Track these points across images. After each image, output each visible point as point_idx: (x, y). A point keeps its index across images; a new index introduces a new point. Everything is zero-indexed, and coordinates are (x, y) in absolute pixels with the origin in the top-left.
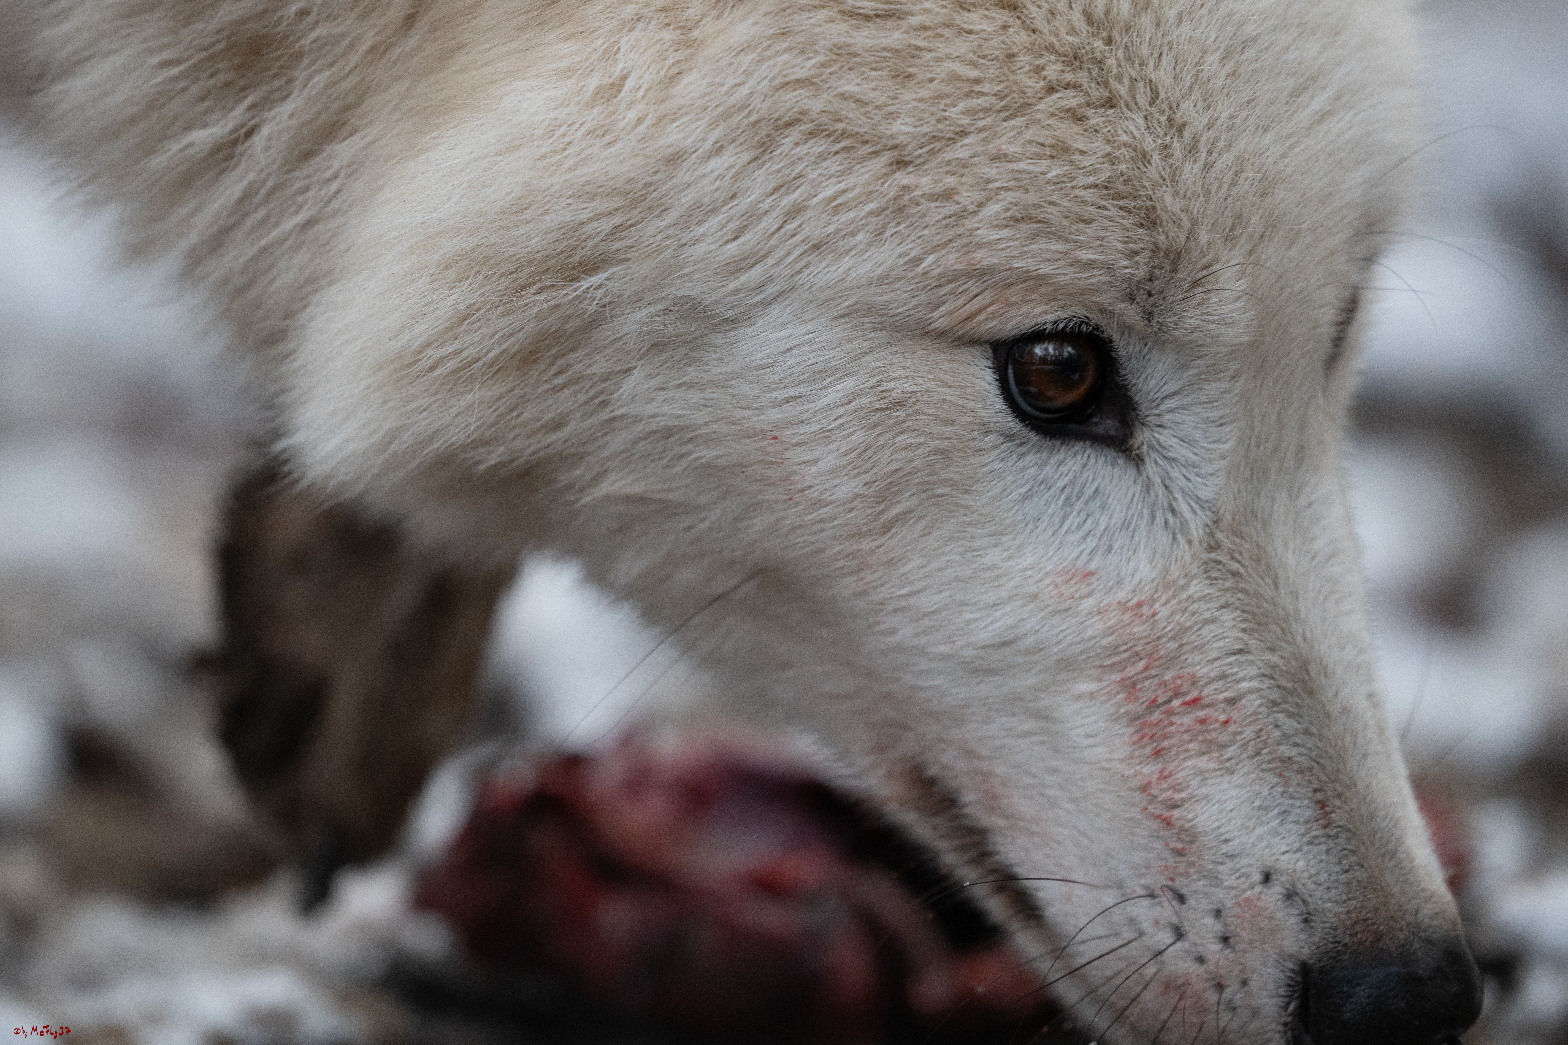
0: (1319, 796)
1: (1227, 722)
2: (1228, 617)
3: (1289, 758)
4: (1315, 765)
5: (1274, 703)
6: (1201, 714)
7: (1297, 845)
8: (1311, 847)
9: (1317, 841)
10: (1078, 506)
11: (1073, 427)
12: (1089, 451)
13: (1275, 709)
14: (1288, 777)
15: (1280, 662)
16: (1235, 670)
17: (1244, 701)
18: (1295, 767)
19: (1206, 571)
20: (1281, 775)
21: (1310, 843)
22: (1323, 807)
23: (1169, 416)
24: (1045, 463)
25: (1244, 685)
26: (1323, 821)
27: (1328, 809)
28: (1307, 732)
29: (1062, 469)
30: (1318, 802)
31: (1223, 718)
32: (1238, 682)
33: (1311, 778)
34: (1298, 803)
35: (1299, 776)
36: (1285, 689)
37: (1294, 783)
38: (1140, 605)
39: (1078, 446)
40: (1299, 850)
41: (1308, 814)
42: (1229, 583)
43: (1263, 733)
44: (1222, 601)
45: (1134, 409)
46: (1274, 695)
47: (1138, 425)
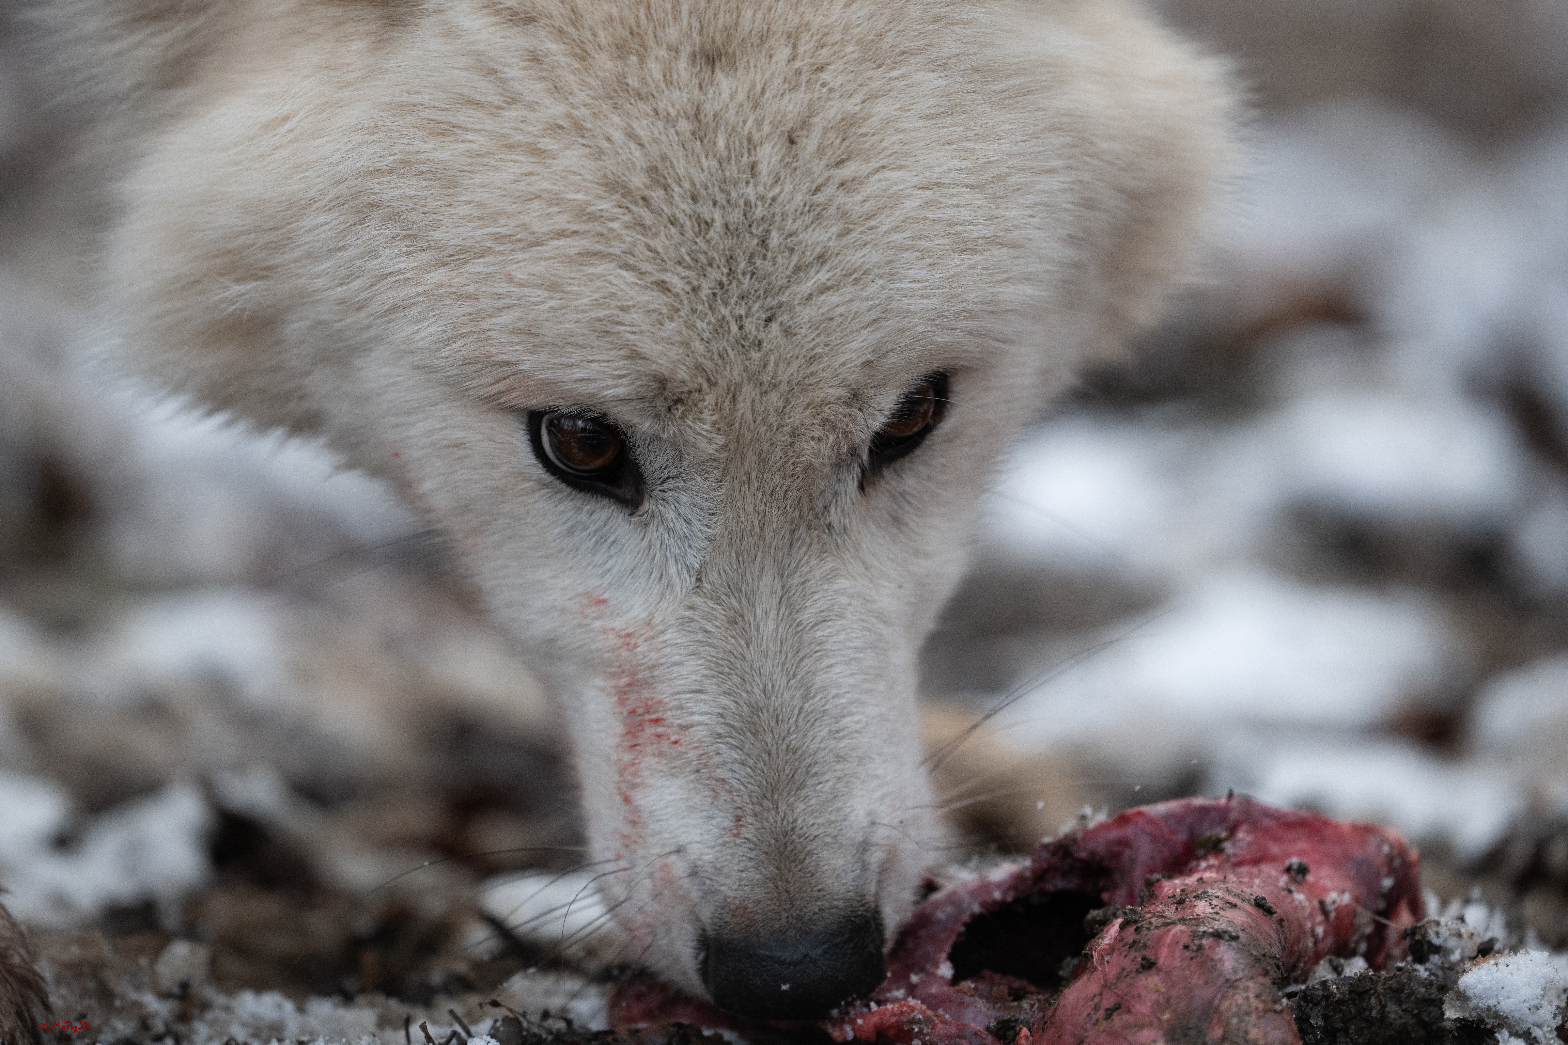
0: (739, 812)
1: (676, 742)
2: (693, 662)
3: (723, 780)
4: (743, 788)
5: (719, 735)
6: (660, 730)
7: (711, 843)
8: (723, 848)
9: (728, 845)
10: (605, 547)
11: (602, 485)
12: (613, 507)
13: (719, 740)
14: (719, 793)
15: (732, 705)
16: (690, 705)
17: (693, 729)
18: (727, 787)
19: (682, 624)
20: (713, 790)
21: (723, 845)
22: (739, 820)
23: (670, 493)
24: (580, 509)
25: (696, 718)
26: (735, 832)
27: (741, 823)
28: (743, 763)
29: (593, 517)
30: (737, 816)
31: (674, 738)
32: (692, 713)
33: (736, 798)
34: (721, 814)
35: (727, 794)
36: (733, 727)
37: (721, 799)
38: (629, 635)
39: (605, 501)
40: (713, 847)
41: (726, 823)
42: (700, 637)
43: (703, 757)
44: (691, 649)
45: (645, 483)
46: (721, 730)
47: (646, 496)
